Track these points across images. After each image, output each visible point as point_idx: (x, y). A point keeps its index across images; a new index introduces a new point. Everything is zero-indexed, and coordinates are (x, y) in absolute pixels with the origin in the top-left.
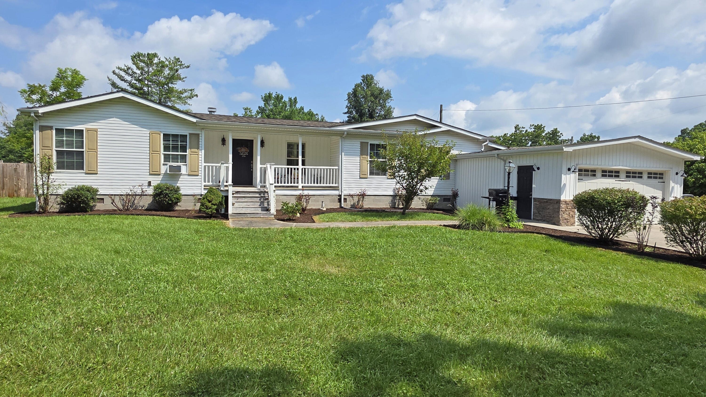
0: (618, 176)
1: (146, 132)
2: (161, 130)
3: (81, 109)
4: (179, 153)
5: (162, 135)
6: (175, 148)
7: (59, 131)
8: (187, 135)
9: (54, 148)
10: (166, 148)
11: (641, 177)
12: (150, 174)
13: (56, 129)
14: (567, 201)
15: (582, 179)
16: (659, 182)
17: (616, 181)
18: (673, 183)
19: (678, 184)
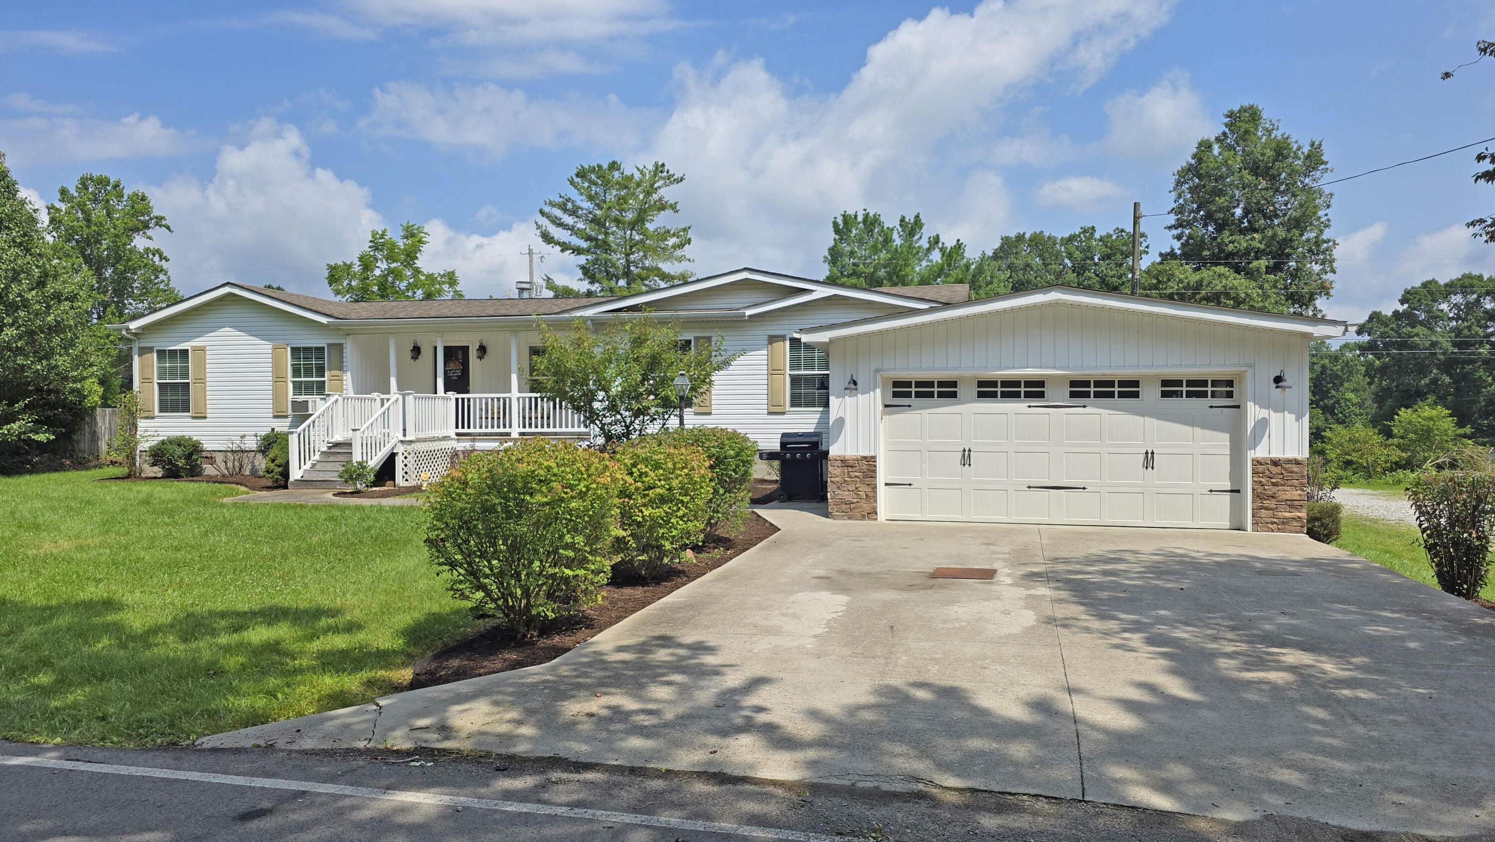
0: (1038, 395)
1: (267, 347)
2: (287, 342)
3: (186, 317)
4: (314, 379)
5: (289, 349)
6: (308, 373)
7: (161, 354)
8: (324, 348)
9: (156, 381)
10: (296, 372)
11: (1134, 395)
12: (275, 417)
13: (158, 351)
14: (847, 458)
15: (909, 406)
16: (1211, 407)
17: (1030, 407)
18: (1261, 407)
19: (1286, 413)
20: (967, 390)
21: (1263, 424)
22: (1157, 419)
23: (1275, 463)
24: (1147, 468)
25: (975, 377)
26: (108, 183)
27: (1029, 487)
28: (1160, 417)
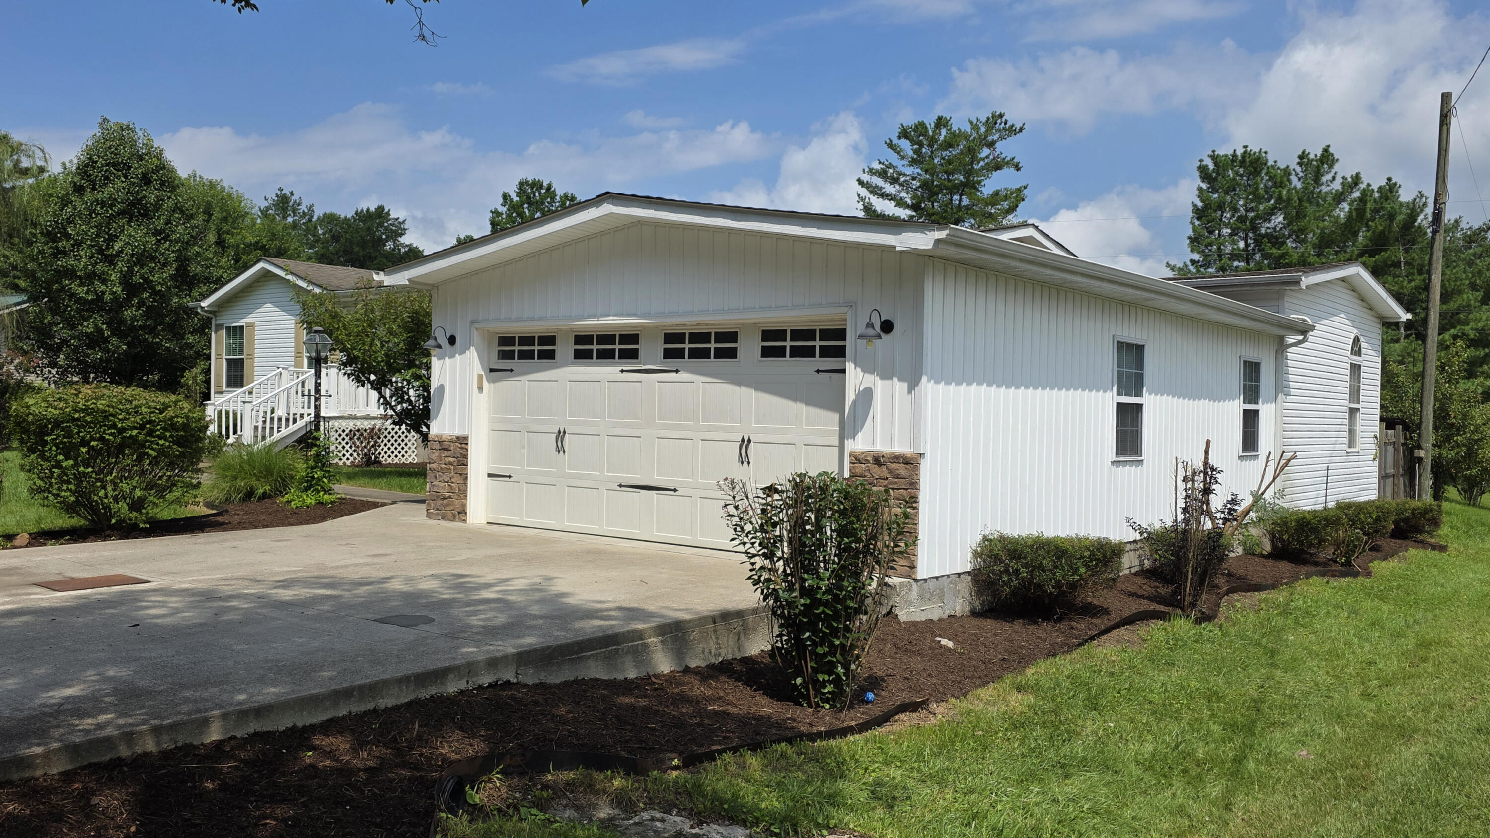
0: (632, 355)
1: (291, 322)
3: (244, 294)
7: (229, 330)
9: (225, 356)
11: (731, 354)
13: (227, 328)
14: (443, 439)
15: (511, 370)
16: (818, 371)
17: (622, 371)
18: (864, 371)
19: (895, 379)
20: (565, 349)
21: (866, 396)
22: (756, 389)
23: (878, 460)
24: (742, 463)
25: (571, 330)
26: (541, 186)
27: (620, 486)
28: (760, 387)
